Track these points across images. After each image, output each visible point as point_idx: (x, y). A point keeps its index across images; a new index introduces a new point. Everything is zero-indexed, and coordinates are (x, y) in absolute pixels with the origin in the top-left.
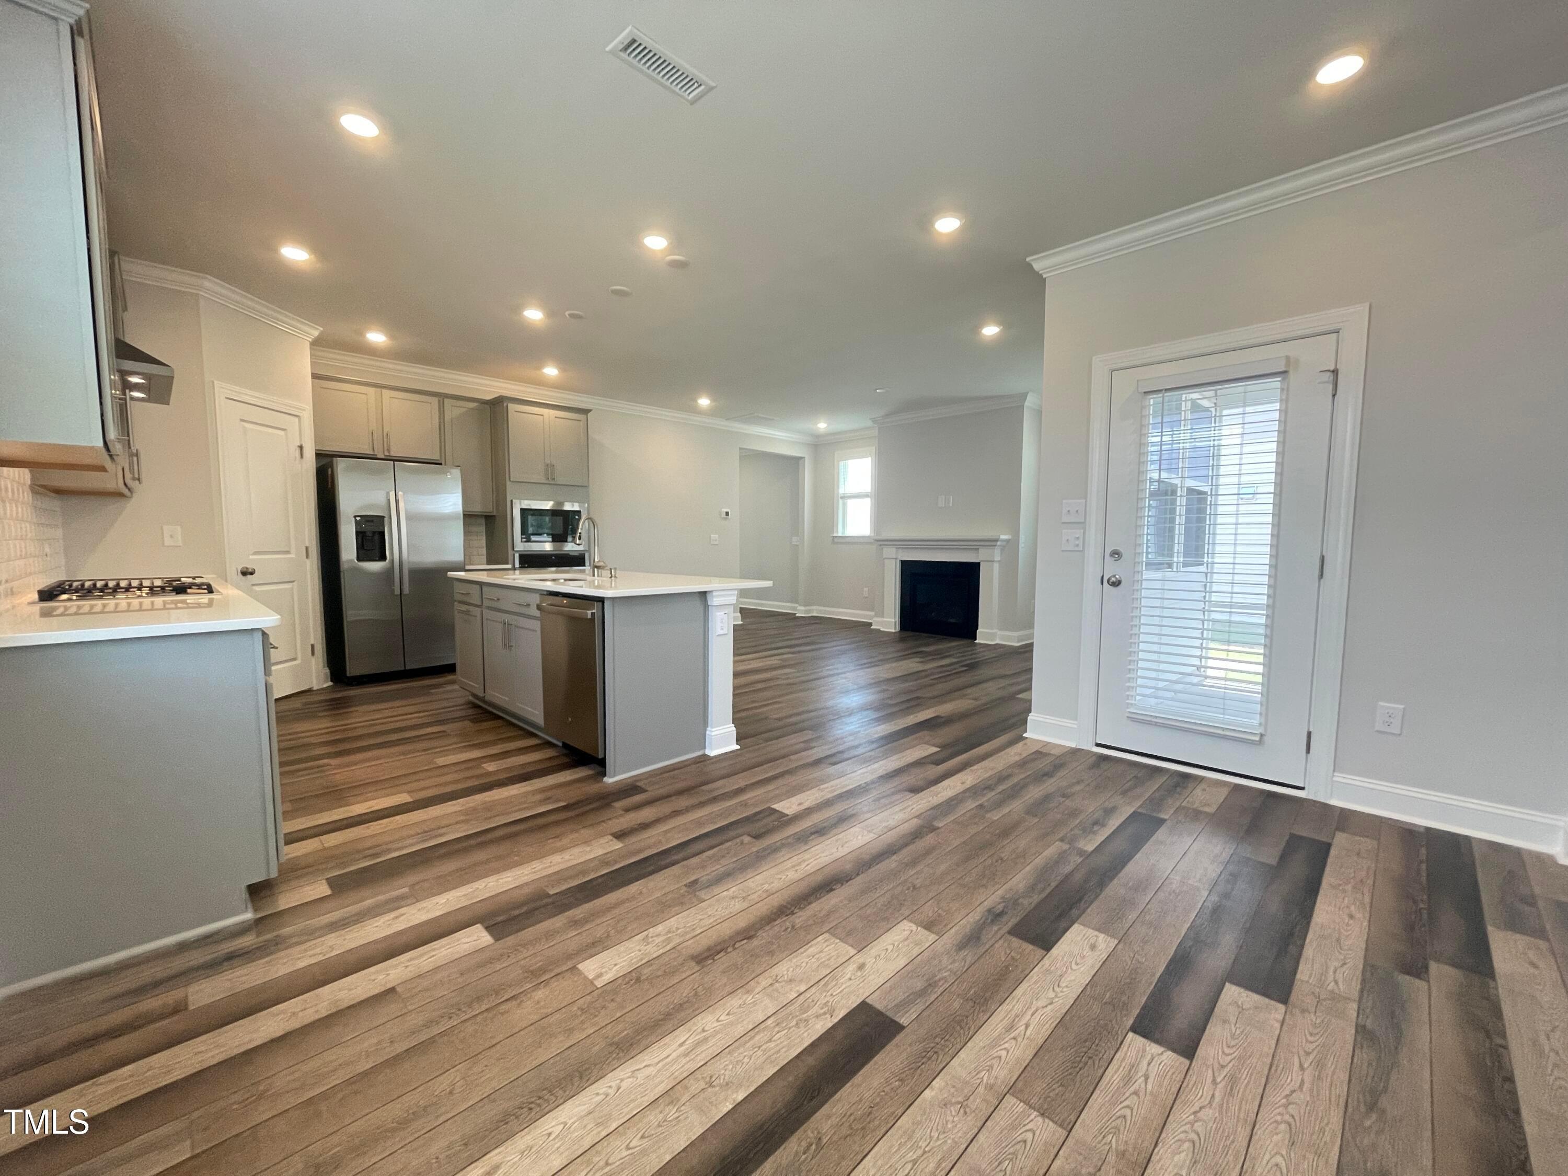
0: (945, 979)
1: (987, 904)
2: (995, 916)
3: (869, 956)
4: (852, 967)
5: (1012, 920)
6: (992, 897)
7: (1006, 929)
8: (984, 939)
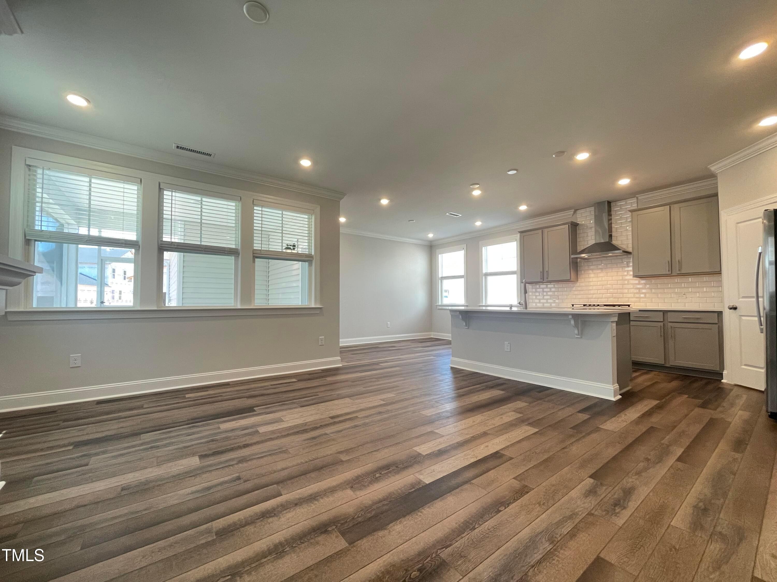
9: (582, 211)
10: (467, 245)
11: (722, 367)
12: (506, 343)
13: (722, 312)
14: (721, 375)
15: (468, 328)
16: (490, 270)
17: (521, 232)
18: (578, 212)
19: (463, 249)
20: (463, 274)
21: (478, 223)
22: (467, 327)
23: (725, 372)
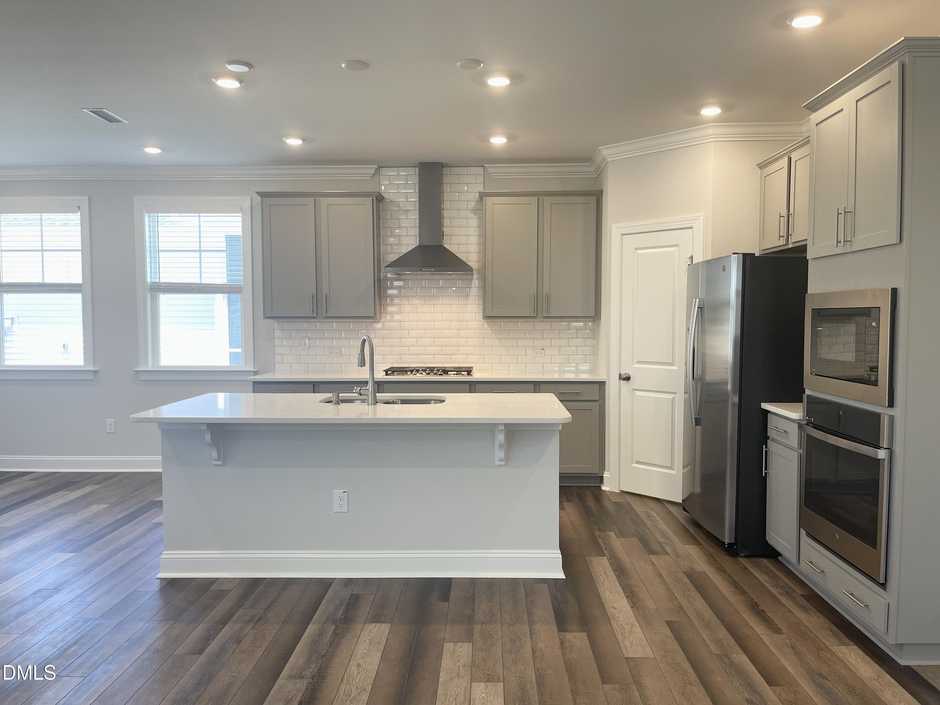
9: (391, 172)
10: (90, 199)
11: (602, 466)
12: (338, 492)
13: (605, 382)
14: (601, 479)
15: (224, 464)
16: (166, 277)
17: (263, 195)
18: (384, 171)
19: (79, 207)
20: (79, 280)
21: (153, 151)
22: (220, 463)
23: (606, 475)
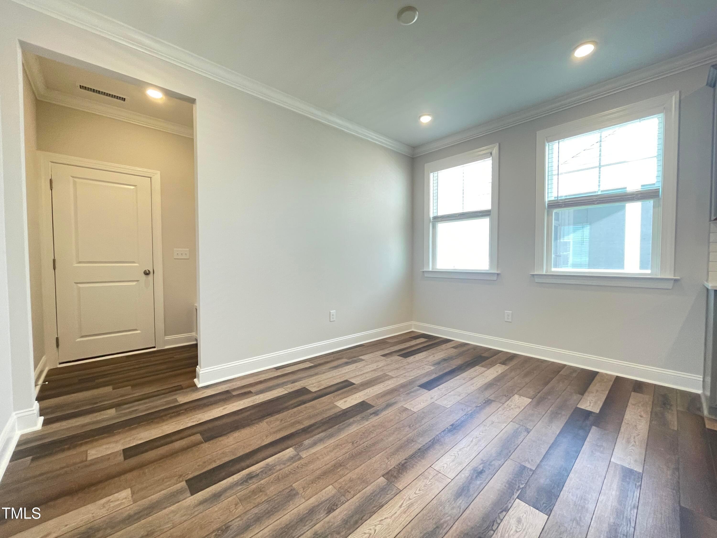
0: (404, 395)
1: (377, 417)
2: (376, 413)
3: (429, 402)
4: (435, 398)
5: (371, 411)
6: (374, 420)
7: (375, 408)
8: (385, 405)
10: (500, 145)
19: (491, 153)
20: (489, 207)
